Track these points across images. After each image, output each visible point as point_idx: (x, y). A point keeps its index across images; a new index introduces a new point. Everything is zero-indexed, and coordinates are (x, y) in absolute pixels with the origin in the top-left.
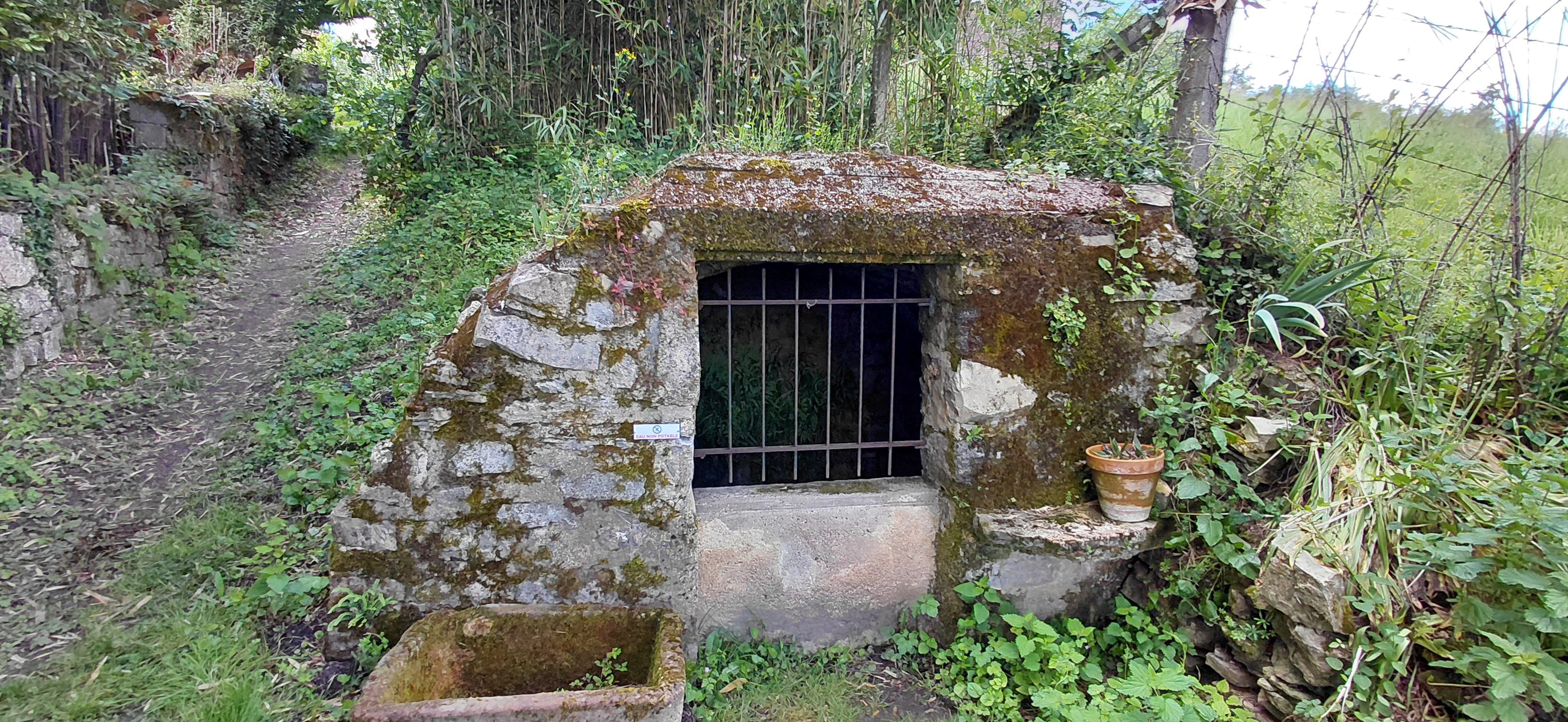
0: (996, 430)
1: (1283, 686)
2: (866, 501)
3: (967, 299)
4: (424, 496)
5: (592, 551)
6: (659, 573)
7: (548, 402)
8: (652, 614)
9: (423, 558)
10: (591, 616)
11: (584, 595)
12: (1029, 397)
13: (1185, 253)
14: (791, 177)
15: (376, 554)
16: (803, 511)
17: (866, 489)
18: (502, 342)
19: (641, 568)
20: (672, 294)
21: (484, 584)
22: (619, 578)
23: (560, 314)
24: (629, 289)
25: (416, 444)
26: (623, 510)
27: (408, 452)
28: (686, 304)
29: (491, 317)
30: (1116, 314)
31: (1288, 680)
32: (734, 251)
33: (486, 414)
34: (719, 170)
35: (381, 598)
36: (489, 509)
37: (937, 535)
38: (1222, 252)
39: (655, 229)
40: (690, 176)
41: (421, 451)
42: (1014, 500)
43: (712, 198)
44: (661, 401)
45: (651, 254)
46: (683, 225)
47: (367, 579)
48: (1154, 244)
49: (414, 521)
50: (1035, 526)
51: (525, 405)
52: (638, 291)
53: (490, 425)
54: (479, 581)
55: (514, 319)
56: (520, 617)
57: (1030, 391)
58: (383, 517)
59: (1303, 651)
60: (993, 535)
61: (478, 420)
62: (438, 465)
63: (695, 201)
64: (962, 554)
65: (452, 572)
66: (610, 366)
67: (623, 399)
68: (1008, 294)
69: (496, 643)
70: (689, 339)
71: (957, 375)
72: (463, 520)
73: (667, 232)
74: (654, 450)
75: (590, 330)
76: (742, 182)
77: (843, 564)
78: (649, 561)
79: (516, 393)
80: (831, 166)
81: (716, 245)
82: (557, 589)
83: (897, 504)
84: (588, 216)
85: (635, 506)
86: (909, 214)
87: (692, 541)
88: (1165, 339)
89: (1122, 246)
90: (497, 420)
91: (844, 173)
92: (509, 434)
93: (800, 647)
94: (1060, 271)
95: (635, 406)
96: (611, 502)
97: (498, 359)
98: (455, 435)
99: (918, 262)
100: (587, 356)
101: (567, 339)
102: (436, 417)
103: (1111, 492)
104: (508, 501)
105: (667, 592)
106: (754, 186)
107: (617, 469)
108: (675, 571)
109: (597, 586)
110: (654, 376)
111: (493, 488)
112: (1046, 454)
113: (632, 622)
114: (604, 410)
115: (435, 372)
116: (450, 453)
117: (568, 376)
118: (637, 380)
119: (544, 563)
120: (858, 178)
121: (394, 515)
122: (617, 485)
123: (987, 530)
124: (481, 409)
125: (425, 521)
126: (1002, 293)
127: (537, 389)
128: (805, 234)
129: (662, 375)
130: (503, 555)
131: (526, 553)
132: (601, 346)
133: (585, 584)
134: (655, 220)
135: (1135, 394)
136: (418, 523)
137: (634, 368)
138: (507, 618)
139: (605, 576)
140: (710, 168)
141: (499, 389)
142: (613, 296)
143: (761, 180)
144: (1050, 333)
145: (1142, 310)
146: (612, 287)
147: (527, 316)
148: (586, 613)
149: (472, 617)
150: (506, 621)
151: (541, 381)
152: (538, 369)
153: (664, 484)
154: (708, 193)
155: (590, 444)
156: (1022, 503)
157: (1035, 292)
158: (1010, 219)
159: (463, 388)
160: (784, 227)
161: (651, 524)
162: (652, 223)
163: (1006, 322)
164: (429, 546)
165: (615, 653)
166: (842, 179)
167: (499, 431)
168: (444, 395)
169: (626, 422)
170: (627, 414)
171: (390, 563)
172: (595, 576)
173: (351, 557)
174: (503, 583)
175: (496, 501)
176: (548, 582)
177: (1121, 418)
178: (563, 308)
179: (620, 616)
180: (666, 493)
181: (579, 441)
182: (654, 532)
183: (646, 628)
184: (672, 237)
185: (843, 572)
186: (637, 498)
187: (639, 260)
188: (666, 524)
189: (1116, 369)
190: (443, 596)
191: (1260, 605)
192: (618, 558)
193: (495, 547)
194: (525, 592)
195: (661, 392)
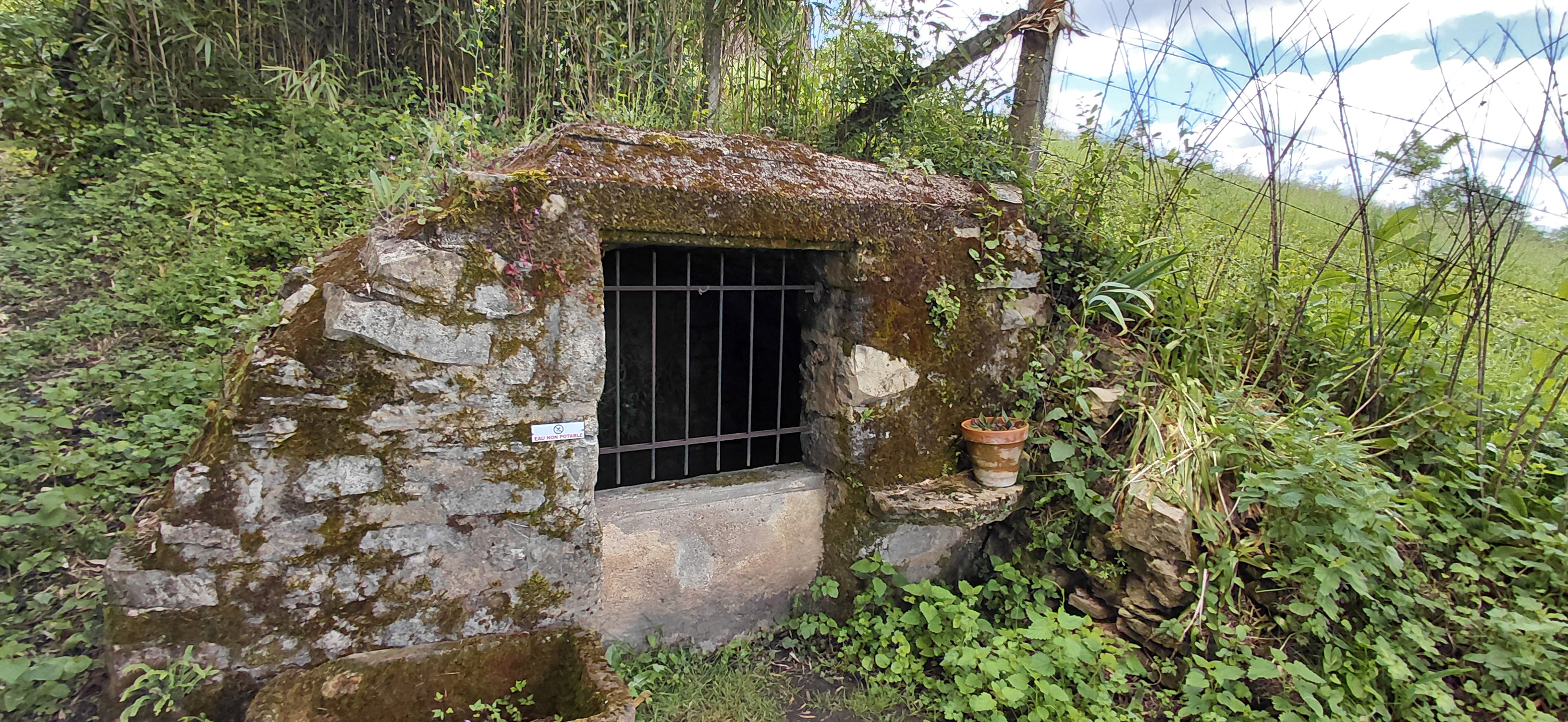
0: (885, 411)
1: (1141, 612)
2: (760, 490)
3: (863, 286)
4: (259, 531)
5: (481, 575)
6: (561, 589)
7: (427, 404)
8: (559, 636)
9: (257, 610)
10: (487, 649)
11: (472, 627)
12: (913, 379)
13: (1033, 246)
14: (691, 155)
15: (186, 614)
16: (698, 508)
17: (756, 478)
18: (369, 334)
19: (541, 586)
20: (575, 278)
21: (343, 631)
22: (515, 600)
23: (444, 300)
24: (527, 271)
25: (245, 466)
26: (519, 523)
27: (234, 477)
28: (591, 289)
29: (353, 304)
30: (981, 301)
31: (1144, 607)
32: (642, 231)
33: (347, 421)
34: (616, 142)
35: (197, 668)
36: (350, 539)
37: (825, 517)
38: (1058, 246)
39: (556, 204)
40: (586, 146)
41: (253, 474)
42: (900, 476)
43: (616, 173)
44: (563, 398)
45: (553, 233)
46: (587, 200)
47: (173, 648)
48: (1010, 236)
49: (243, 564)
50: (927, 499)
51: (397, 409)
52: (538, 274)
53: (350, 436)
54: (336, 628)
55: (384, 306)
56: (398, 663)
57: (913, 373)
58: (197, 564)
59: (1159, 579)
60: (892, 511)
61: (334, 431)
62: (278, 490)
63: (598, 175)
64: (856, 532)
65: (299, 622)
66: (503, 360)
67: (518, 397)
68: (897, 281)
69: (366, 699)
70: (594, 327)
71: (852, 360)
72: (313, 555)
73: (570, 208)
74: (554, 452)
75: (480, 318)
76: (643, 157)
77: (739, 556)
78: (551, 577)
79: (386, 395)
80: (728, 147)
81: (623, 224)
82: (439, 624)
83: (788, 491)
84: (477, 185)
85: (533, 518)
86: (812, 200)
87: (598, 550)
88: (1017, 322)
89: (987, 239)
90: (362, 428)
91: (741, 155)
92: (376, 445)
93: (698, 647)
94: (939, 261)
95: (532, 405)
96: (506, 515)
97: (361, 355)
98: (303, 450)
99: (818, 248)
100: (476, 349)
101: (451, 330)
102: (277, 429)
103: (987, 461)
104: (376, 527)
105: (569, 610)
106: (656, 162)
107: (512, 478)
108: (579, 585)
109: (488, 613)
110: (554, 369)
111: (354, 513)
112: (925, 431)
113: (536, 649)
114: (495, 410)
115: (276, 372)
116: (295, 473)
117: (452, 372)
118: (534, 375)
119: (422, 596)
120: (757, 161)
121: (214, 560)
122: (513, 496)
123: (884, 507)
124: (340, 417)
125: (260, 564)
126: (892, 281)
127: (413, 389)
128: (715, 215)
129: (565, 368)
130: (369, 592)
131: (399, 587)
132: (492, 337)
133: (472, 614)
134: (556, 193)
135: (995, 373)
136: (250, 567)
137: (531, 361)
138: (380, 669)
139: (497, 601)
140: (606, 140)
141: (365, 391)
142: (508, 280)
143: (662, 157)
144: (931, 318)
145: (1001, 297)
146: (507, 268)
147: (400, 302)
148: (481, 646)
149: (333, 673)
150: (379, 673)
151: (419, 380)
152: (414, 365)
153: (566, 490)
154: (611, 166)
155: (478, 451)
156: (906, 478)
157: (918, 279)
158: (899, 210)
159: (314, 391)
160: (694, 208)
161: (551, 535)
162: (553, 197)
163: (896, 308)
164: (266, 593)
165: (520, 686)
166: (741, 161)
167: (363, 442)
168: (287, 401)
169: (522, 423)
170: (522, 413)
171: (208, 622)
172: (486, 603)
173: (147, 622)
174: (368, 626)
175: (360, 527)
176: (427, 616)
177: (984, 395)
178: (448, 290)
179: (521, 644)
180: (569, 500)
181: (465, 448)
182: (556, 544)
183: (552, 652)
184: (576, 213)
185: (739, 565)
186: (536, 509)
187: (538, 238)
188: (569, 534)
189: (981, 350)
190: (288, 654)
191: (1118, 547)
192: (514, 578)
193: (358, 584)
194: (398, 633)
195: (563, 388)
